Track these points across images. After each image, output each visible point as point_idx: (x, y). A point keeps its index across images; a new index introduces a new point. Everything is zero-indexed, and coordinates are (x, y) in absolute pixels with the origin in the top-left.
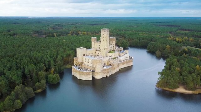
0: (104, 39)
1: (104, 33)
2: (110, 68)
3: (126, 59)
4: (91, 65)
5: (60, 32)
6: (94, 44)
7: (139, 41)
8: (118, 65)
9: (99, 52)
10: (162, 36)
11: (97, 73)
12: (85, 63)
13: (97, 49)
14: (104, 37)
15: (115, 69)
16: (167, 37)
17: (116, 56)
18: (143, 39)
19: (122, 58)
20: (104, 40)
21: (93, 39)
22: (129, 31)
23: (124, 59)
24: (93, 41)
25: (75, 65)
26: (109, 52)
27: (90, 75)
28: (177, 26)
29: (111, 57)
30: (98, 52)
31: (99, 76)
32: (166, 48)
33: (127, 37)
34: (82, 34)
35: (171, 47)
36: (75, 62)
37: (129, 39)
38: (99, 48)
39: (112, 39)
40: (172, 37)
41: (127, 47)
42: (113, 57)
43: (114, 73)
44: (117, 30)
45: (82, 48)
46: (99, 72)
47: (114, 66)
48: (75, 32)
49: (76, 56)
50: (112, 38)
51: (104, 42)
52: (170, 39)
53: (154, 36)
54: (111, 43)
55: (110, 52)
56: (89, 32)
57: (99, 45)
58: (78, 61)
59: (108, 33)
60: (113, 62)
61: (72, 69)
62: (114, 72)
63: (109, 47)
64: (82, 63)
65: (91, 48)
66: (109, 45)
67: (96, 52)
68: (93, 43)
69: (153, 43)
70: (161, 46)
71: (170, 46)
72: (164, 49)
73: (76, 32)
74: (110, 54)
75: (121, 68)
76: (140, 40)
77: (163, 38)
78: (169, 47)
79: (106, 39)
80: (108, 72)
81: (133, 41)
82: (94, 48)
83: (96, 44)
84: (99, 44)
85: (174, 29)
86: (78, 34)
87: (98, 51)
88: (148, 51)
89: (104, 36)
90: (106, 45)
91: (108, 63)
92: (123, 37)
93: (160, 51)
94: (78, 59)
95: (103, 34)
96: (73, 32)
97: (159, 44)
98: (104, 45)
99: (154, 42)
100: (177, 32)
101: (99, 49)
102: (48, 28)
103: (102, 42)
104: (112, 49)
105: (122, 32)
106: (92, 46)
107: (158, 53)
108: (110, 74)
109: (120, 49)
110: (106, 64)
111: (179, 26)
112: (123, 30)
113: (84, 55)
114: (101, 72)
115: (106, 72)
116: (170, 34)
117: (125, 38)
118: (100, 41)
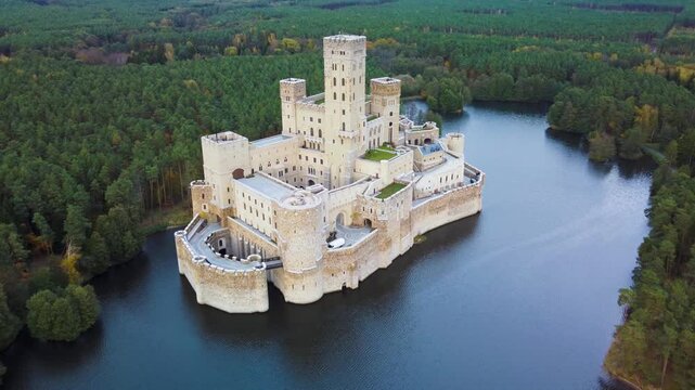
0: (339, 90)
1: (337, 59)
2: (364, 245)
3: (450, 182)
4: (269, 229)
5: (194, 40)
6: (295, 113)
7: (515, 80)
8: (408, 223)
9: (318, 155)
10: (615, 57)
11: (294, 276)
12: (241, 212)
13: (308, 138)
14: (339, 82)
15: (389, 243)
16: (637, 61)
17: (398, 178)
18: (532, 72)
19: (428, 182)
20: (339, 96)
21: (289, 86)
22: (473, 32)
23: (438, 186)
24: (288, 99)
25: (199, 217)
26: (364, 157)
27: (253, 287)
28: (666, 9)
29: (371, 183)
30: (311, 154)
31: (302, 292)
32: (637, 119)
33: (465, 62)
34: (280, 46)
35: (660, 116)
36: (198, 208)
37: (472, 73)
38: (316, 133)
39: (384, 87)
40: (657, 60)
41: (460, 108)
42: (386, 181)
43: (385, 265)
44: (426, 30)
45: (228, 134)
46: (304, 274)
47: (384, 229)
48: (255, 38)
49: (203, 179)
50: (382, 80)
51: (338, 105)
52: (650, 70)
53: (579, 55)
54: (377, 107)
55: (370, 155)
56: (310, 40)
57: (315, 120)
58: (212, 202)
59: (362, 58)
60: (379, 212)
61: (178, 248)
62: (385, 260)
63: (365, 131)
64: (230, 212)
65: (280, 133)
66: (364, 118)
67: (304, 153)
68: (287, 108)
69: (577, 90)
70: (613, 107)
71: (655, 111)
72: (629, 124)
73: (261, 37)
74: (369, 168)
75: (422, 232)
76: (520, 78)
77: (616, 65)
78: (652, 116)
79: (346, 89)
80: (352, 269)
81: (487, 79)
82: (293, 130)
83: (300, 113)
84: (316, 116)
85: (656, 23)
86: (264, 49)
87: (313, 146)
88: (554, 127)
89: (338, 74)
90: (347, 119)
91: (355, 215)
92: (446, 59)
93: (609, 131)
94: (209, 190)
95: (334, 67)
96: (249, 39)
97: (605, 98)
98: (339, 119)
99: (580, 84)
100: (671, 34)
101: (315, 139)
102: (158, 22)
103: (330, 104)
104: (384, 139)
105: (443, 39)
106: (286, 123)
107: (599, 140)
108: (366, 271)
109: (424, 134)
110: (348, 221)
111: (679, 10)
112: (448, 31)
113: (238, 174)
114: (311, 272)
115: (342, 265)
116: (646, 47)
117: (454, 65)
118: (323, 100)
